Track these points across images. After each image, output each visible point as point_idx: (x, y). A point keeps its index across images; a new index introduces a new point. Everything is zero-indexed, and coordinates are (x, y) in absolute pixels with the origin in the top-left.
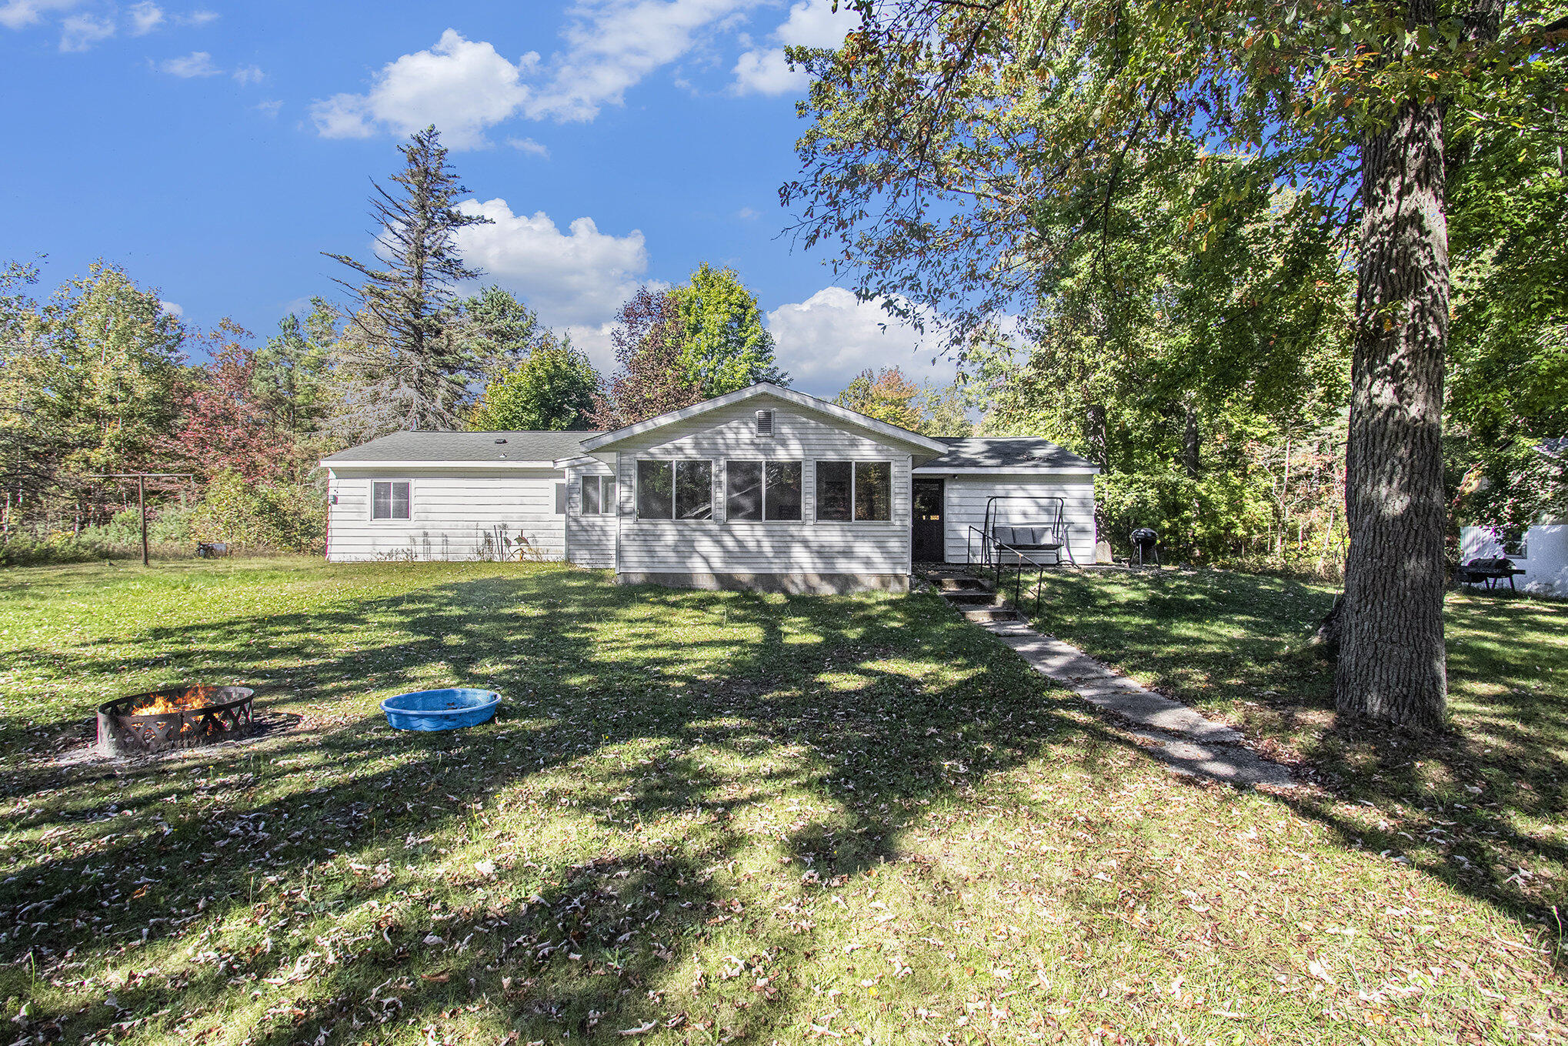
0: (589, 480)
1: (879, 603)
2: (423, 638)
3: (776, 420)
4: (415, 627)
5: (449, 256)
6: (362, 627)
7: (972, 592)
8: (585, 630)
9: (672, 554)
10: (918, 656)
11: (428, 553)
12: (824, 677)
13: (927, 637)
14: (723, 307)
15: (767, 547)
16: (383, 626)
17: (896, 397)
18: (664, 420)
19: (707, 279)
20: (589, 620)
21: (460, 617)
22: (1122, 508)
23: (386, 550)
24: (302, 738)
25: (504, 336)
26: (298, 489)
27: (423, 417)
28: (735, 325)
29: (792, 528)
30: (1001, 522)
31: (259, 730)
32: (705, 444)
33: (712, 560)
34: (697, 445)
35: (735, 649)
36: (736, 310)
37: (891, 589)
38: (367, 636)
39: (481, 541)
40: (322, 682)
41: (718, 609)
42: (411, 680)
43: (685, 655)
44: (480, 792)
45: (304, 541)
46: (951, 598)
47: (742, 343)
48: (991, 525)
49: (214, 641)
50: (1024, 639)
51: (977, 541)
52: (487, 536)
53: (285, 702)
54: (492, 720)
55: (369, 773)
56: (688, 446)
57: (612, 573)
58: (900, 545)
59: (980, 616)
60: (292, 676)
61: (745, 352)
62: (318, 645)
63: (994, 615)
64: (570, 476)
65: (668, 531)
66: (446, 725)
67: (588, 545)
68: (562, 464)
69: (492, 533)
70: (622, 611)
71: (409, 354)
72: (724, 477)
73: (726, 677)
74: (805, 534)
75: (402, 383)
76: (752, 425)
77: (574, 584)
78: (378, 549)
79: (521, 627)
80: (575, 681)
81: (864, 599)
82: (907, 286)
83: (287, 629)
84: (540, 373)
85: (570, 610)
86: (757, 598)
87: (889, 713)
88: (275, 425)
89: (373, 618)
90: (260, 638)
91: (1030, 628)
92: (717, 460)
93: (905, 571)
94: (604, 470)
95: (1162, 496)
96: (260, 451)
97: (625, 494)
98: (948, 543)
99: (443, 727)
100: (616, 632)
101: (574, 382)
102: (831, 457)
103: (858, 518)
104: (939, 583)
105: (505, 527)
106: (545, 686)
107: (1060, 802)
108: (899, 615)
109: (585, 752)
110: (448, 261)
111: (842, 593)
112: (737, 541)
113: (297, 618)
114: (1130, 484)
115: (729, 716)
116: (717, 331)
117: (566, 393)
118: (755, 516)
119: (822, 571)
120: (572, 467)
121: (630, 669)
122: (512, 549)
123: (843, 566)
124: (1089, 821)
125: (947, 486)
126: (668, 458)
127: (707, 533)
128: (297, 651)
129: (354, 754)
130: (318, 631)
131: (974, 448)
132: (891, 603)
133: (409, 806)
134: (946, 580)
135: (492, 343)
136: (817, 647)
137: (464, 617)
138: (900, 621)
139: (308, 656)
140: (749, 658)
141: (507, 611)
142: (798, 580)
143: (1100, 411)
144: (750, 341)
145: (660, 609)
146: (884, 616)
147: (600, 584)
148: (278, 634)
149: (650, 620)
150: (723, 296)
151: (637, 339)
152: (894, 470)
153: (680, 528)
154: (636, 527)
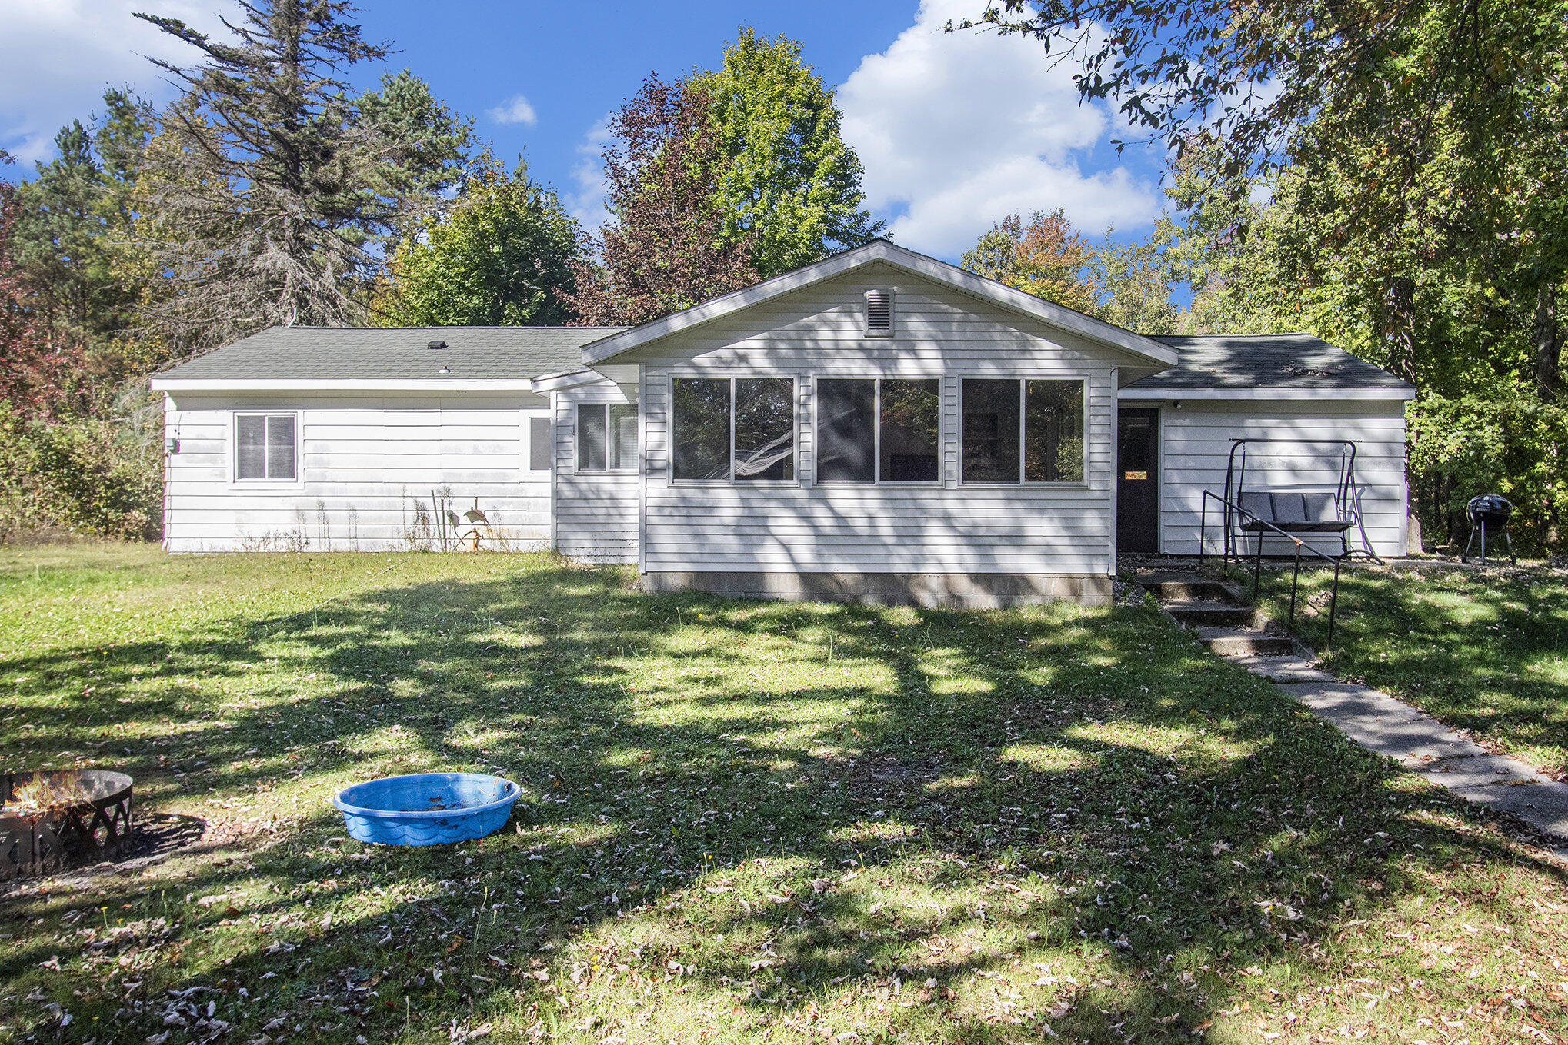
0: (589, 413)
1: (1067, 625)
2: (355, 685)
3: (897, 307)
4: (340, 664)
5: (339, 19)
6: (257, 666)
7: (1213, 604)
8: (609, 671)
9: (733, 540)
10: (1155, 717)
11: (324, 537)
12: (1015, 753)
13: (1161, 685)
14: (779, 107)
15: (885, 527)
16: (292, 664)
17: (1053, 263)
18: (718, 308)
19: (752, 59)
20: (610, 654)
21: (405, 648)
22: (1442, 458)
23: (258, 532)
24: (220, 857)
25: (423, 160)
26: (101, 429)
27: (302, 302)
28: (797, 138)
29: (926, 495)
30: (1252, 483)
31: (145, 843)
32: (783, 348)
33: (795, 550)
34: (771, 352)
35: (856, 703)
36: (799, 111)
37: (1084, 601)
38: (266, 682)
39: (411, 516)
40: (216, 760)
41: (813, 634)
42: (359, 758)
43: (778, 712)
44: (535, 950)
45: (111, 516)
46: (1180, 615)
47: (809, 170)
48: (1235, 489)
49: (26, 691)
50: (1314, 686)
51: (1215, 517)
52: (421, 508)
53: (168, 796)
54: (508, 828)
55: (348, 917)
56: (756, 354)
57: (631, 573)
58: (1099, 524)
59: (1235, 647)
60: (167, 750)
61: (818, 185)
62: (194, 697)
63: (1258, 645)
64: (558, 407)
65: (725, 498)
66: (442, 836)
67: (588, 524)
68: (547, 384)
69: (428, 502)
70: (659, 638)
71: (278, 192)
72: (814, 405)
73: (856, 752)
74: (949, 504)
75: (270, 243)
76: (859, 316)
77: (575, 591)
78: (247, 530)
79: (503, 666)
80: (619, 758)
81: (1043, 617)
82: (1164, 72)
83: (138, 669)
84: (484, 224)
85: (577, 636)
86: (869, 615)
87: (1137, 816)
88: (53, 316)
89: (274, 650)
90: (100, 685)
91: (1317, 667)
92: (803, 378)
93: (1106, 568)
94: (614, 395)
95: (1508, 438)
96: (31, 361)
97: (654, 437)
98: (1164, 521)
99: (439, 838)
100: (658, 674)
101: (541, 240)
102: (989, 371)
103: (1030, 477)
104: (1157, 590)
105: (448, 492)
106: (572, 769)
107: (1473, 973)
108: (1104, 644)
109: (676, 884)
110: (338, 28)
111: (1006, 605)
112: (838, 517)
113: (150, 652)
114: (1456, 417)
115: (883, 819)
116: (768, 150)
117: (525, 259)
118: (861, 474)
119: (973, 569)
120: (563, 389)
121: (698, 738)
122: (462, 531)
123: (1011, 561)
124: (1531, 1007)
125: (1164, 422)
126: (722, 374)
127: (788, 503)
128: (162, 707)
129: (314, 887)
130: (188, 671)
131: (1207, 355)
132: (1087, 623)
133: (438, 975)
134: (1170, 585)
135: (402, 171)
136: (984, 699)
137: (412, 648)
138: (1106, 654)
139: (184, 717)
140: (880, 718)
141: (480, 638)
142: (935, 583)
143: (1406, 287)
144: (823, 167)
145: (720, 635)
146: (1082, 647)
147: (615, 592)
148: (126, 679)
149: (707, 653)
150: (778, 88)
151: (644, 163)
152: (1090, 394)
153: (745, 494)
154: (674, 493)
